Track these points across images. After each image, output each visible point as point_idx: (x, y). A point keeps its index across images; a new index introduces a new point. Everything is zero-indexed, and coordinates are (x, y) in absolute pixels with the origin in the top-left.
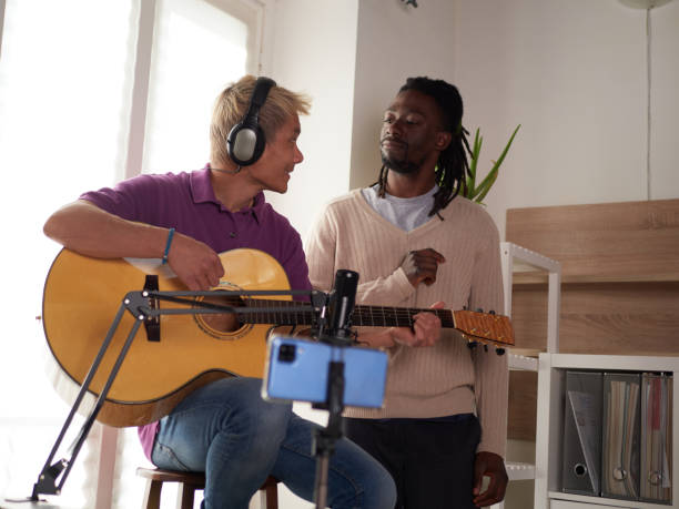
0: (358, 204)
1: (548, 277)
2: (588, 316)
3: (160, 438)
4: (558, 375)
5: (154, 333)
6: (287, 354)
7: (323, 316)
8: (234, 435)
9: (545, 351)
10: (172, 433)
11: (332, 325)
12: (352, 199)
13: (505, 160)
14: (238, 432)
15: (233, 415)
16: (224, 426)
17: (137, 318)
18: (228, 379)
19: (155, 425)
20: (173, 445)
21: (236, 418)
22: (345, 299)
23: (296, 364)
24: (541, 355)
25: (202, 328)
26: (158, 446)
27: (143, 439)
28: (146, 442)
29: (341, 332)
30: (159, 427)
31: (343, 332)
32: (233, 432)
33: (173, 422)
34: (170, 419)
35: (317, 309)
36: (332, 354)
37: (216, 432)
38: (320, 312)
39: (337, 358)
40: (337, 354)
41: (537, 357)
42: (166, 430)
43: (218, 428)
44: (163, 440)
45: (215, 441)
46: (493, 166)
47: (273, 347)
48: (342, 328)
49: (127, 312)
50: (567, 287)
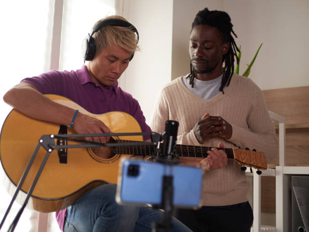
0: (179, 87)
1: (278, 126)
2: (299, 146)
3: (68, 219)
4: (287, 178)
5: (63, 158)
6: (133, 171)
7: (158, 147)
8: (109, 218)
9: (278, 165)
10: (74, 217)
11: (164, 153)
12: (176, 84)
13: (254, 64)
14: (110, 216)
15: (107, 206)
16: (102, 213)
17: (48, 150)
18: (104, 185)
19: (64, 211)
20: (74, 224)
21: (109, 208)
22: (171, 137)
23: (140, 178)
24: (277, 167)
25: (91, 156)
26: (67, 224)
27: (58, 220)
28: (60, 222)
29: (169, 157)
30: (66, 213)
31: (171, 156)
32: (107, 216)
33: (74, 210)
34: (72, 208)
35: (155, 143)
36: (165, 171)
37: (98, 216)
38: (156, 146)
39: (168, 173)
40: (168, 171)
41: (275, 169)
42: (71, 215)
43: (99, 214)
44: (69, 220)
45: (97, 222)
46: (247, 67)
47: (124, 166)
48: (170, 154)
49: (41, 147)
50: (288, 131)
